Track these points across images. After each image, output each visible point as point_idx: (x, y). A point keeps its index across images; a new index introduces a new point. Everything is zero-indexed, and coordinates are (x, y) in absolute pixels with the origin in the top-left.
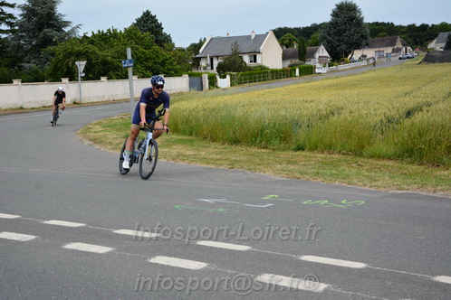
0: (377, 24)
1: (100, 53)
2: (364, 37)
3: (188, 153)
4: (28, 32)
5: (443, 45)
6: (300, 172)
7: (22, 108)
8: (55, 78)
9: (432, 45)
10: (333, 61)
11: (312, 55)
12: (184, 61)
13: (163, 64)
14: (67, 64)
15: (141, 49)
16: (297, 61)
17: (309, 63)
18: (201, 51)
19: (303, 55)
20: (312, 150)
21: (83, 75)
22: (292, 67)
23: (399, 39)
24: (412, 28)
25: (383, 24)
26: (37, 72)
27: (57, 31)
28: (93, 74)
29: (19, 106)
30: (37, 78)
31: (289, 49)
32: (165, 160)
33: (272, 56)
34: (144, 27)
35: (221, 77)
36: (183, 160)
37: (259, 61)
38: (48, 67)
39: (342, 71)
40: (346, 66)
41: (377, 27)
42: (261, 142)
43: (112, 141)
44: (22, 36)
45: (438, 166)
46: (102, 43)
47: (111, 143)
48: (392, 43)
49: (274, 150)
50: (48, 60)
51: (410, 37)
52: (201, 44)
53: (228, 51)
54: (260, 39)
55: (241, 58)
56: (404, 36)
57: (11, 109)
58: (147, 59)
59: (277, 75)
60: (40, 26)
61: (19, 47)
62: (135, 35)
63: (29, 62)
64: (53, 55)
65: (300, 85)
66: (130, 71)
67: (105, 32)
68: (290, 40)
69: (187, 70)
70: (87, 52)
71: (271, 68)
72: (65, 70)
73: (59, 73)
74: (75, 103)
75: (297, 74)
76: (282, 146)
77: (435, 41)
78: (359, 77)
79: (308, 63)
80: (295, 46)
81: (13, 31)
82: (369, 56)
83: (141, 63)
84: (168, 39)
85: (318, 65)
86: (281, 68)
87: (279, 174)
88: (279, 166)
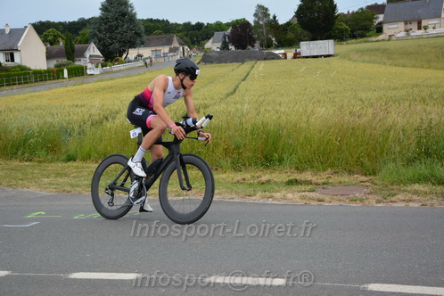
0: (151, 20)
2: (138, 35)
5: (219, 45)
6: (71, 185)
9: (209, 45)
10: (106, 60)
11: (82, 54)
16: (65, 60)
17: (79, 63)
19: (71, 54)
20: (84, 159)
22: (60, 68)
23: (175, 38)
24: (187, 25)
25: (158, 21)
31: (54, 46)
33: (33, 55)
37: (17, 60)
39: (117, 72)
40: (122, 67)
41: (152, 24)
42: (23, 154)
45: (217, 169)
48: (169, 42)
49: (40, 162)
51: (186, 36)
54: (17, 33)
56: (180, 34)
59: (40, 77)
65: (69, 88)
68: (55, 36)
71: (33, 68)
75: (66, 75)
76: (49, 157)
77: (211, 40)
78: (136, 78)
79: (77, 63)
80: (61, 44)
82: (145, 56)
85: (89, 65)
86: (46, 68)
87: (46, 188)
88: (46, 180)
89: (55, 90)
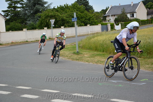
1: (61, 15)
3: (102, 60)
4: (29, 7)
7: (27, 41)
8: (41, 27)
12: (99, 18)
13: (89, 19)
14: (46, 21)
15: (79, 13)
18: (107, 13)
21: (54, 26)
26: (33, 25)
27: (42, 6)
28: (58, 25)
29: (26, 40)
30: (33, 28)
31: (150, 10)
32: (92, 63)
33: (142, 13)
34: (80, 3)
35: (116, 25)
36: (101, 63)
37: (135, 16)
38: (38, 23)
42: (137, 55)
43: (68, 55)
44: (26, 9)
46: (62, 11)
47: (67, 56)
49: (144, 58)
50: (38, 19)
52: (107, 9)
53: (120, 12)
54: (136, 5)
55: (126, 15)
57: (22, 42)
58: (82, 18)
59: (144, 23)
60: (34, 5)
61: (25, 14)
62: (77, 6)
63: (29, 21)
64: (40, 17)
66: (75, 23)
67: (63, 6)
68: (151, 5)
69: (100, 22)
70: (55, 15)
71: (141, 19)
72: (45, 24)
73: (43, 25)
74: (50, 39)
76: (148, 56)
81: (23, 7)
83: (79, 19)
84: (91, 8)
86: (146, 19)
87: (148, 69)
88: (147, 66)
89: (150, 28)
